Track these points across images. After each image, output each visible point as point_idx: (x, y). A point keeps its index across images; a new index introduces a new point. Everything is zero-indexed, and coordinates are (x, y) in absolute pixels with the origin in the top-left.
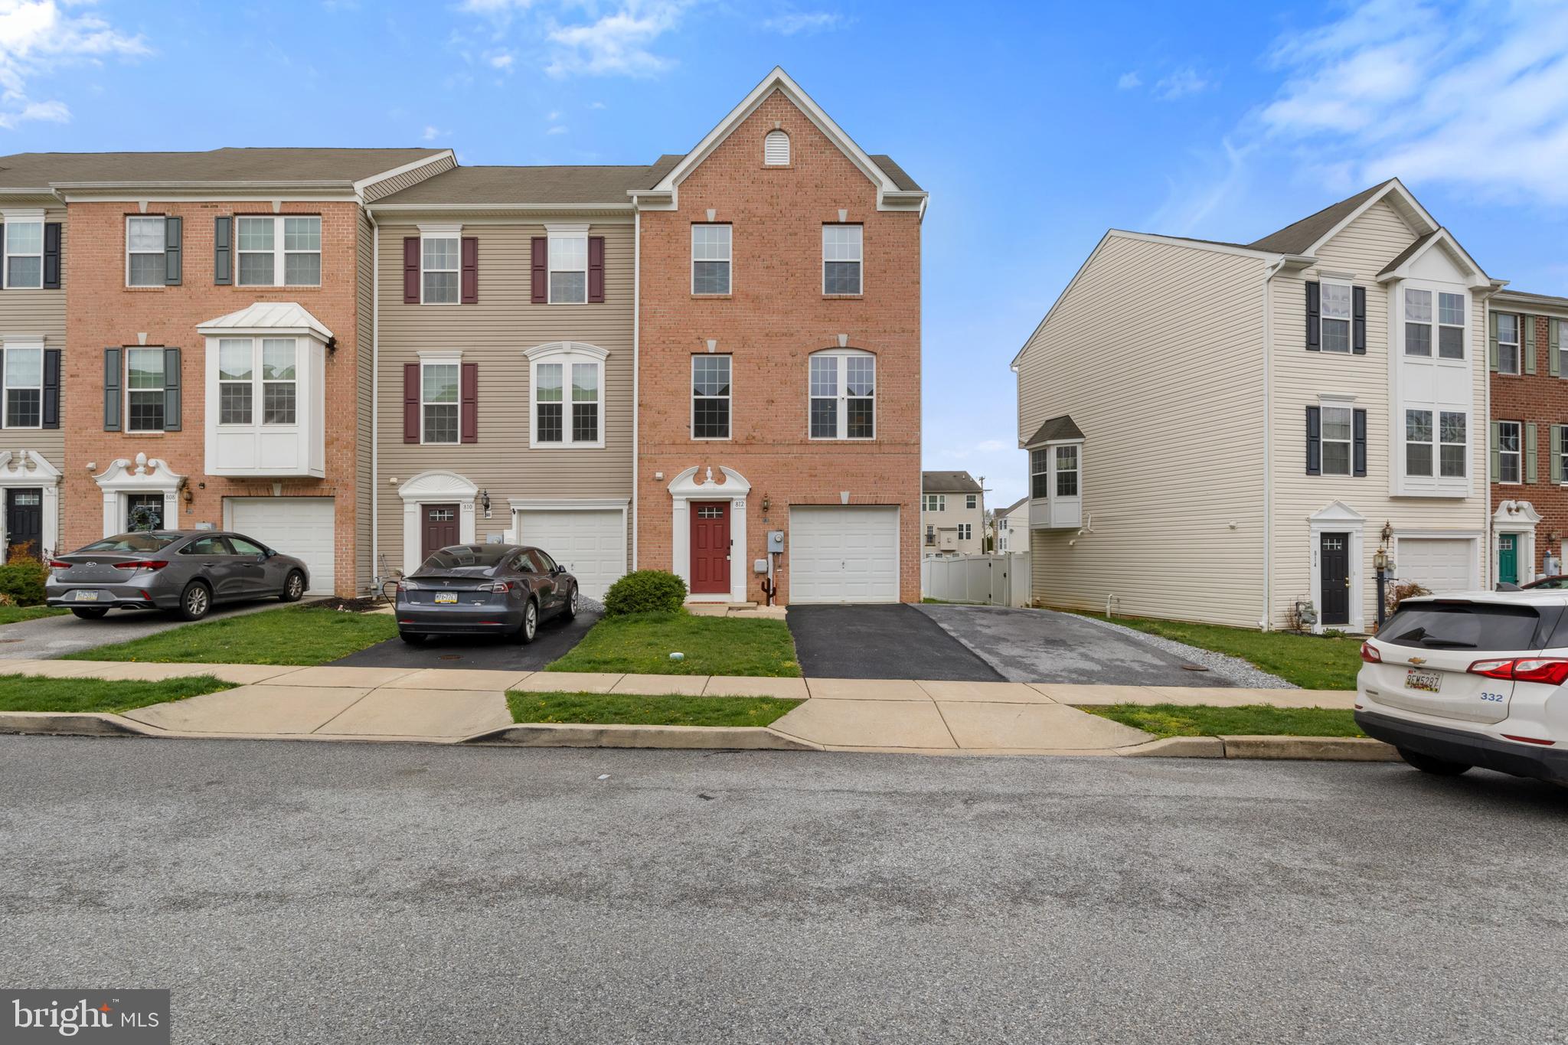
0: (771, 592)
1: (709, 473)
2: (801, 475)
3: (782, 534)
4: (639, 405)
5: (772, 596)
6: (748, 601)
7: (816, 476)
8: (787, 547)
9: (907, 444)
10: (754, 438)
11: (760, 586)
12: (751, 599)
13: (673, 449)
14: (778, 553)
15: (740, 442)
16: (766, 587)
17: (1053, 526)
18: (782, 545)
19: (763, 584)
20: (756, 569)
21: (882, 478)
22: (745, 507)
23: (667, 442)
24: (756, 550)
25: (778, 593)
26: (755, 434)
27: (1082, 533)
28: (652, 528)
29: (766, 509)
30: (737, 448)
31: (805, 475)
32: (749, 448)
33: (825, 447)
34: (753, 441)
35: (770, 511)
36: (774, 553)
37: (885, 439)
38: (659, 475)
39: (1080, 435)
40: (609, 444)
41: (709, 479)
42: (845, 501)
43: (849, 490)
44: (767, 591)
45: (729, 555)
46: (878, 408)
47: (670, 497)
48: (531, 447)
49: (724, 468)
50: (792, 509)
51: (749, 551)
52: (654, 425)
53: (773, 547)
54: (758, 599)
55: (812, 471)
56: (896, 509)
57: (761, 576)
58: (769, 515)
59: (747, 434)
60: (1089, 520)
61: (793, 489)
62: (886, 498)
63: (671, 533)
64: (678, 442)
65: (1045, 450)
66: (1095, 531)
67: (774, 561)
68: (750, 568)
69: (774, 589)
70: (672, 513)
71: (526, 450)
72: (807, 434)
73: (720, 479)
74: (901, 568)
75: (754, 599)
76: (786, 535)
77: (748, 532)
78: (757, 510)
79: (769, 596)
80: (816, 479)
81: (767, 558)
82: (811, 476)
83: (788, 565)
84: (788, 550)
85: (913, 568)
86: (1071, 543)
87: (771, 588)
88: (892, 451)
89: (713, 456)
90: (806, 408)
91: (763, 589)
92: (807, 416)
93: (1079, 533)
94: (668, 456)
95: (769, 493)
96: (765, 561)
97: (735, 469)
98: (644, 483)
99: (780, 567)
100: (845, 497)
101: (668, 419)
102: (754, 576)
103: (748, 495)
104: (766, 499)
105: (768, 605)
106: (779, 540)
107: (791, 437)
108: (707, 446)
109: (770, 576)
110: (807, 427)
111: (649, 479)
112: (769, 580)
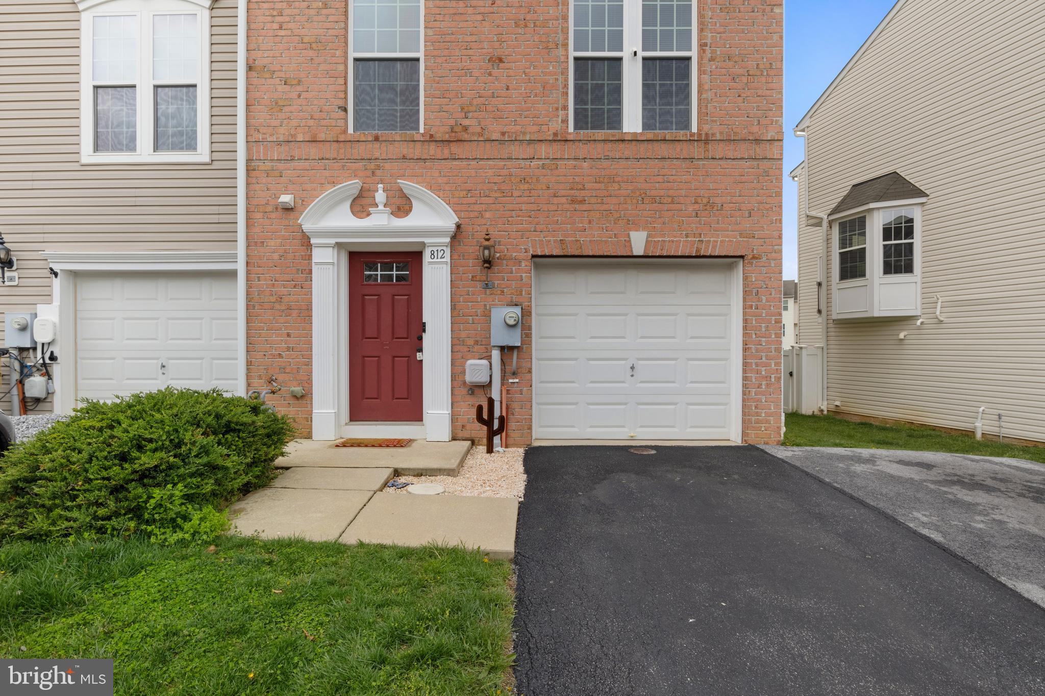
0: (496, 425)
1: (380, 196)
2: (555, 200)
3: (518, 310)
4: (250, 68)
5: (500, 430)
6: (454, 439)
7: (583, 202)
8: (529, 336)
9: (757, 141)
10: (465, 129)
11: (474, 412)
12: (461, 434)
13: (313, 151)
14: (512, 348)
15: (438, 137)
16: (485, 416)
17: (877, 314)
18: (518, 331)
19: (480, 409)
20: (469, 378)
21: (710, 205)
22: (447, 258)
23: (300, 138)
24: (470, 342)
25: (512, 425)
26: (466, 122)
27: (922, 323)
28: (273, 299)
29: (488, 263)
30: (432, 150)
31: (564, 200)
32: (456, 149)
33: (600, 145)
34: (466, 136)
35: (496, 268)
36: (502, 348)
37: (716, 130)
38: (286, 198)
39: (917, 193)
40: (216, 156)
41: (381, 207)
42: (638, 248)
43: (644, 229)
44: (488, 423)
45: (421, 350)
46: (701, 72)
47: (306, 242)
48: (84, 160)
49: (408, 186)
50: (537, 266)
51: (456, 343)
52: (277, 106)
53: (500, 336)
54: (474, 434)
55: (577, 193)
56: (730, 267)
57: (480, 392)
58: (498, 277)
59: (452, 122)
60: (939, 304)
61: (540, 227)
62: (718, 244)
63: (309, 308)
64: (322, 136)
65: (864, 217)
66: (946, 320)
67: (503, 362)
68: (457, 374)
69: (502, 419)
70: (310, 272)
71: (75, 166)
72: (565, 121)
73: (401, 206)
74: (745, 378)
75: (466, 434)
76: (526, 313)
77: (453, 308)
78: (472, 266)
79: (491, 434)
80: (585, 207)
81: (489, 358)
82: (573, 202)
83: (530, 371)
84: (530, 343)
85: (768, 378)
86: (902, 336)
87: (497, 413)
88: (730, 155)
89: (387, 166)
90: (565, 72)
91: (480, 418)
92: (566, 86)
93: (919, 323)
94: (302, 164)
95: (494, 233)
96: (485, 362)
97: (430, 189)
98: (258, 215)
99: (514, 374)
100: (638, 242)
101: (304, 95)
102: (464, 391)
103: (454, 238)
104: (488, 243)
105: (490, 450)
106: (511, 322)
107: (535, 128)
108: (377, 145)
109: (495, 394)
110: (565, 108)
111: (269, 208)
112: (491, 402)
